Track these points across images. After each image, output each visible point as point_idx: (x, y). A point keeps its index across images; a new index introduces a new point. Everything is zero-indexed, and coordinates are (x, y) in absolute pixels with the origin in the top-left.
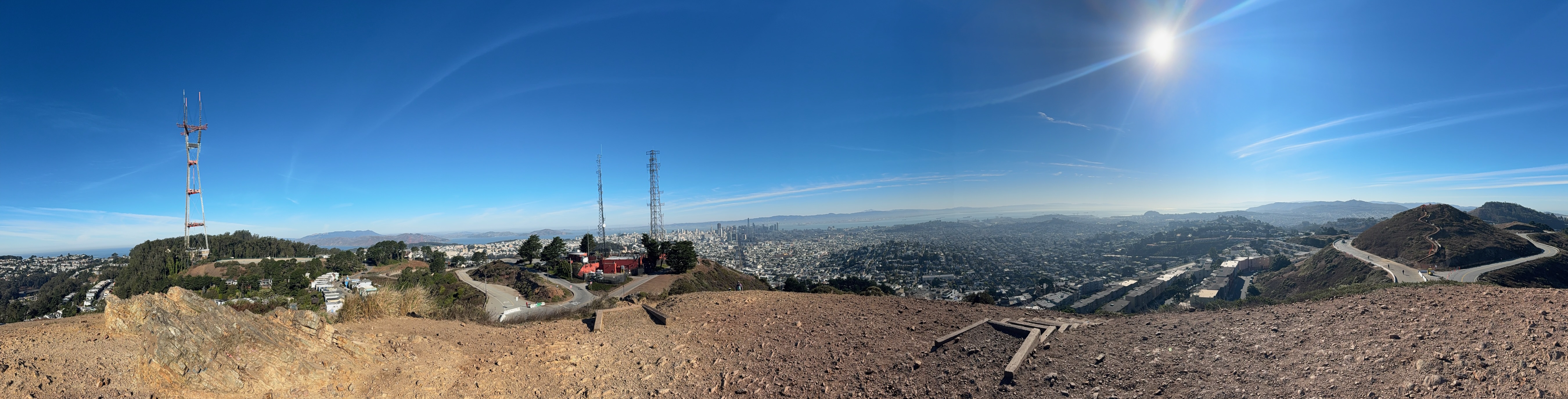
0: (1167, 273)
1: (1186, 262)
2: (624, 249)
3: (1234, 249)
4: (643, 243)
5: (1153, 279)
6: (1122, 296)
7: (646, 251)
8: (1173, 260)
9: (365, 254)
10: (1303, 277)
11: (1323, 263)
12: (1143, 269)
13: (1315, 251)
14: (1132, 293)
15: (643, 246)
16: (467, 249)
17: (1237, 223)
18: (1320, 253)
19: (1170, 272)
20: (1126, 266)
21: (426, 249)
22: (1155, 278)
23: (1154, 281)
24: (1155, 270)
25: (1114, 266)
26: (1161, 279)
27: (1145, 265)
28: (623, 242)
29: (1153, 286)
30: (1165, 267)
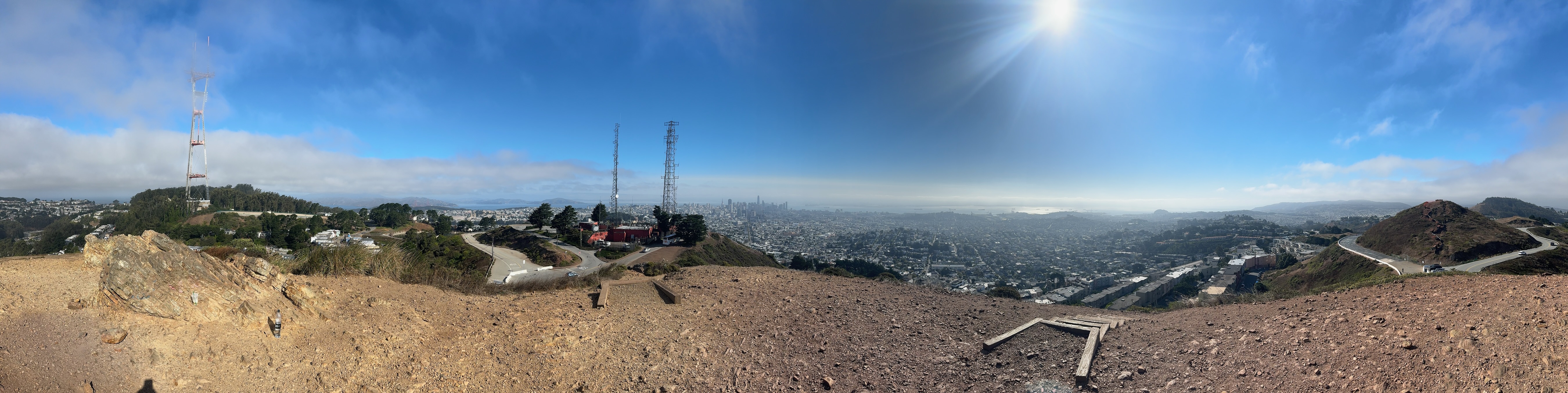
0: (1175, 270)
1: (1194, 260)
2: (635, 220)
3: (1241, 248)
4: (654, 215)
5: (1163, 276)
6: (1132, 292)
7: (657, 222)
8: (1182, 257)
9: (368, 214)
10: (1312, 275)
11: (1330, 260)
12: (1152, 267)
13: (1322, 249)
14: (1142, 289)
15: (654, 217)
16: (475, 215)
17: (1244, 222)
18: (1327, 251)
19: (1178, 269)
20: (1137, 262)
21: (432, 213)
22: (1164, 275)
23: (1164, 277)
24: (1165, 267)
25: (1125, 263)
26: (1171, 276)
27: (1155, 263)
28: (634, 213)
29: (1163, 283)
30: (1174, 265)
